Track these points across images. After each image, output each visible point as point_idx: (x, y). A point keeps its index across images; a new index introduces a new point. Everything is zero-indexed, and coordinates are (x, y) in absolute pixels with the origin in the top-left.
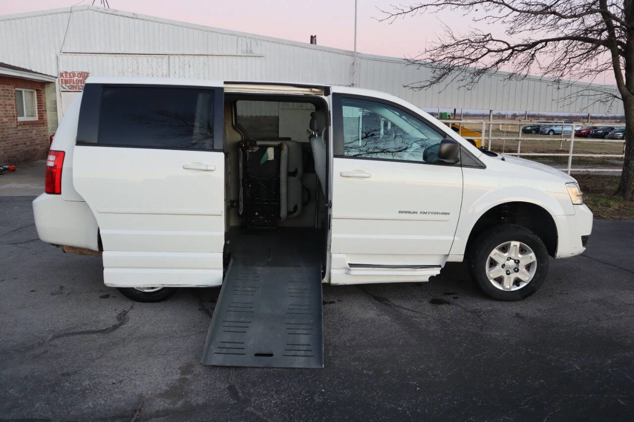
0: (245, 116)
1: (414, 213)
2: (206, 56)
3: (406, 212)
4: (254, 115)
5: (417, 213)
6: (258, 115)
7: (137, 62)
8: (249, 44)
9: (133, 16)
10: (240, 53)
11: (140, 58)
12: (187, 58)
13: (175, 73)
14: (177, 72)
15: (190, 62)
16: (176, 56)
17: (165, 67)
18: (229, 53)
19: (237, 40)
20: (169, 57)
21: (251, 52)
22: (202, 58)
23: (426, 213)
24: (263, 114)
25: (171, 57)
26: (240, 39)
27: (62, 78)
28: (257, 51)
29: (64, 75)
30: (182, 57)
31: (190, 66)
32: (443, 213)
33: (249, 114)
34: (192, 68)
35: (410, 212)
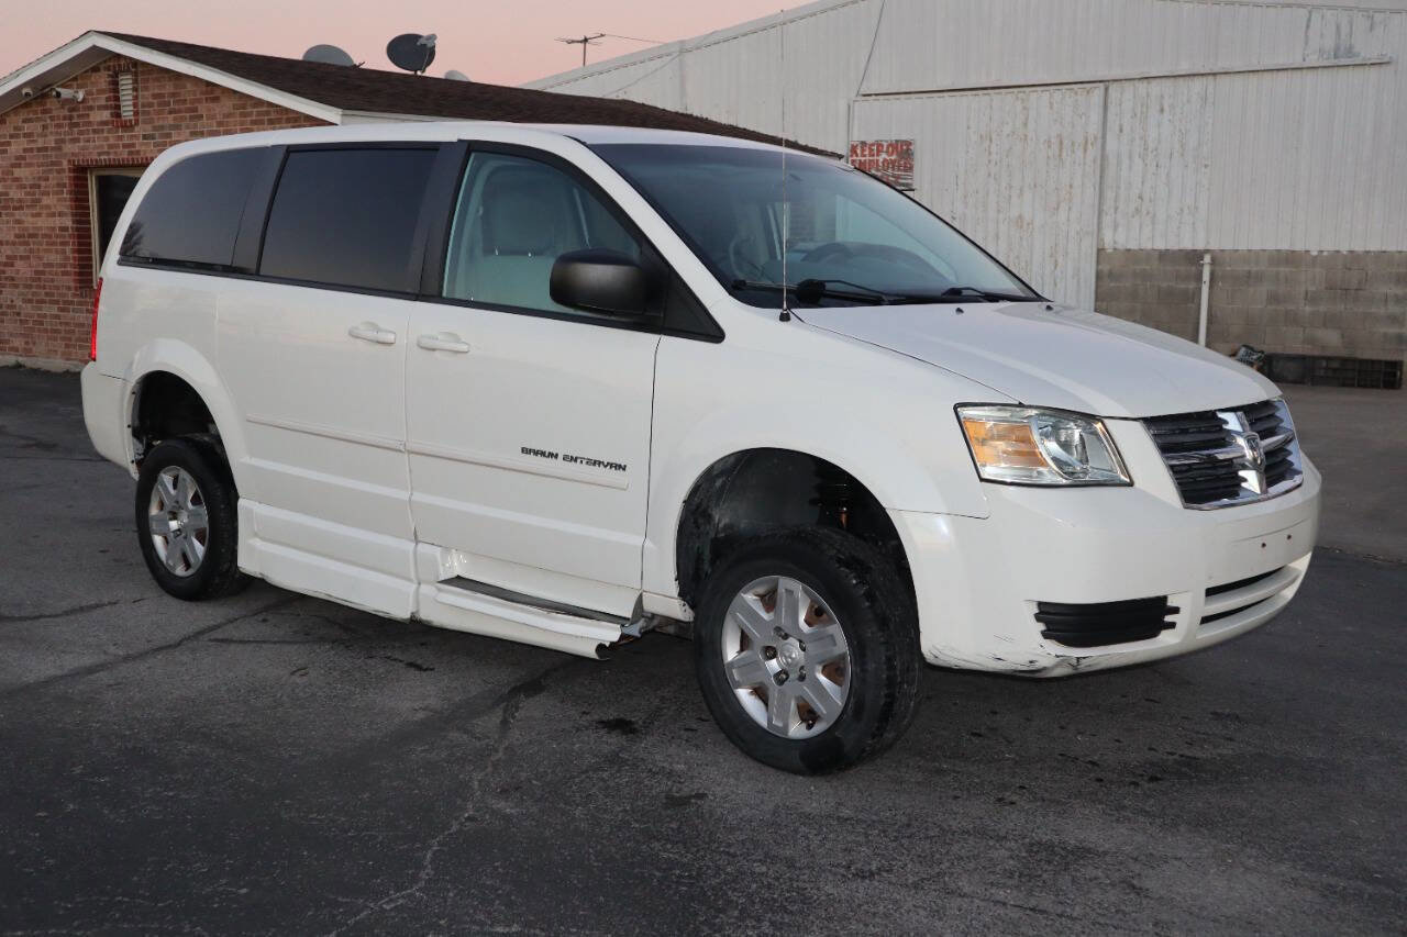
0: (1315, 253)
1: (551, 455)
2: (1211, 78)
3: (536, 453)
4: (1344, 249)
5: (556, 456)
6: (1359, 247)
7: (1025, 108)
8: (1345, 30)
10: (1313, 60)
11: (1034, 96)
12: (1155, 87)
13: (1121, 131)
14: (1126, 129)
15: (1162, 97)
16: (1127, 84)
17: (1095, 116)
18: (1281, 61)
19: (1309, 20)
20: (1107, 89)
21: (1350, 52)
22: (1198, 84)
23: (576, 460)
24: (1374, 246)
25: (1113, 88)
26: (1316, 16)
27: (855, 158)
28: (1370, 48)
29: (859, 152)
30: (1142, 87)
32: (611, 465)
33: (1329, 246)
34: (1166, 114)
35: (543, 454)
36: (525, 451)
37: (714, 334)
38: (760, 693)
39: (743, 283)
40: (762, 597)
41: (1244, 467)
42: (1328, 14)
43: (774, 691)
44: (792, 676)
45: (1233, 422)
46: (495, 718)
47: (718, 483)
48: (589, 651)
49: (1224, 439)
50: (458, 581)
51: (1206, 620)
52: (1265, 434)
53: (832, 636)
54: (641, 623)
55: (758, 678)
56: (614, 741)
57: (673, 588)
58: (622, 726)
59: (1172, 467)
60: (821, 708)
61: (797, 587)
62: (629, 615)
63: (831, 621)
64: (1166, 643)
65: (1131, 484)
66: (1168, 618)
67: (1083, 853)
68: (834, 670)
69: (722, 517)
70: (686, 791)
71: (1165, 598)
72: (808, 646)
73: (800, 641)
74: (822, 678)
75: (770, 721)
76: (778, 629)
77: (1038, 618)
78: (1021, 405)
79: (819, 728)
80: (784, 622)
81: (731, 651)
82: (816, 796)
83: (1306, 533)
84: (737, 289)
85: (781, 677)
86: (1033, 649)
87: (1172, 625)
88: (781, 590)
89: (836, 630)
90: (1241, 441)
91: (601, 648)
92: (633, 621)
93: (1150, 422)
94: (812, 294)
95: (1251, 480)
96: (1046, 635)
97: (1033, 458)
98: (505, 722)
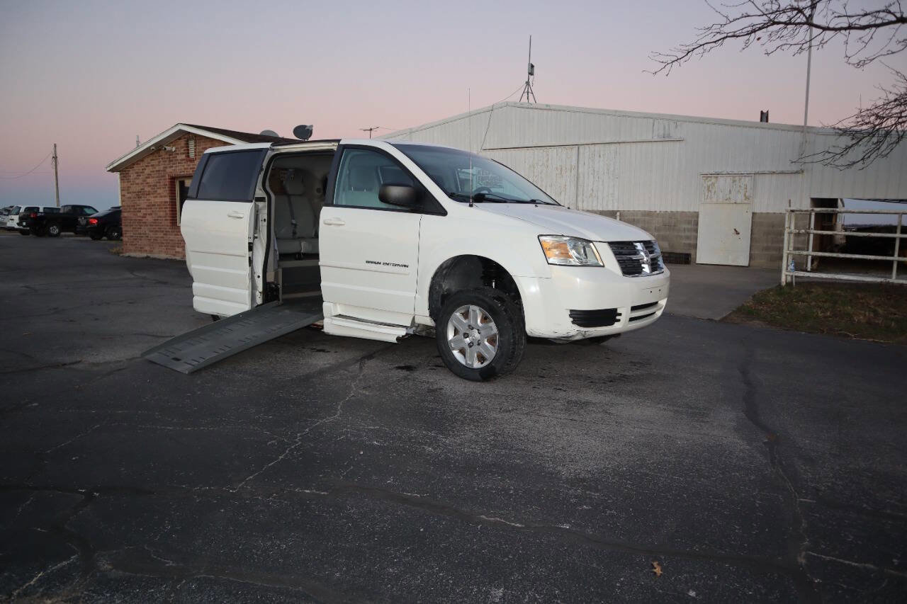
1: (378, 263)
2: (618, 144)
3: (372, 262)
4: (669, 210)
5: (380, 263)
6: (674, 210)
7: (547, 155)
8: (667, 127)
9: (545, 107)
10: (656, 138)
11: (550, 150)
12: (597, 147)
13: (584, 164)
14: (586, 163)
15: (600, 151)
16: (586, 146)
17: (574, 158)
18: (644, 138)
19: (653, 123)
20: (579, 148)
21: (669, 136)
22: (613, 147)
23: (388, 265)
24: (679, 209)
25: (581, 147)
26: (656, 122)
28: (676, 134)
30: (592, 147)
31: (600, 156)
33: (663, 209)
34: (602, 159)
35: (375, 263)
36: (368, 262)
37: (443, 213)
38: (462, 352)
39: (454, 194)
40: (463, 314)
41: (644, 263)
42: (661, 121)
43: (468, 350)
44: (475, 344)
45: (639, 246)
46: (357, 366)
47: (444, 272)
48: (394, 340)
49: (636, 252)
50: (340, 316)
51: (631, 319)
52: (651, 252)
53: (491, 327)
54: (414, 328)
55: (461, 345)
56: (404, 373)
57: (427, 313)
58: (408, 368)
59: (618, 261)
60: (486, 355)
61: (476, 308)
62: (409, 325)
63: (491, 321)
64: (617, 327)
65: (603, 266)
66: (618, 318)
67: (587, 403)
68: (492, 341)
69: (445, 286)
70: (435, 387)
71: (616, 310)
72: (482, 332)
73: (478, 330)
74: (486, 343)
75: (466, 363)
76: (469, 326)
77: (570, 316)
78: (563, 236)
79: (486, 364)
80: (472, 323)
81: (451, 335)
82: (485, 388)
83: (665, 290)
84: (452, 196)
85: (470, 345)
86: (568, 329)
87: (619, 320)
88: (470, 310)
89: (493, 324)
90: (642, 253)
91: (398, 339)
92: (411, 327)
93: (611, 244)
94: (480, 198)
95: (646, 268)
96: (573, 322)
97: (568, 256)
98: (361, 368)
